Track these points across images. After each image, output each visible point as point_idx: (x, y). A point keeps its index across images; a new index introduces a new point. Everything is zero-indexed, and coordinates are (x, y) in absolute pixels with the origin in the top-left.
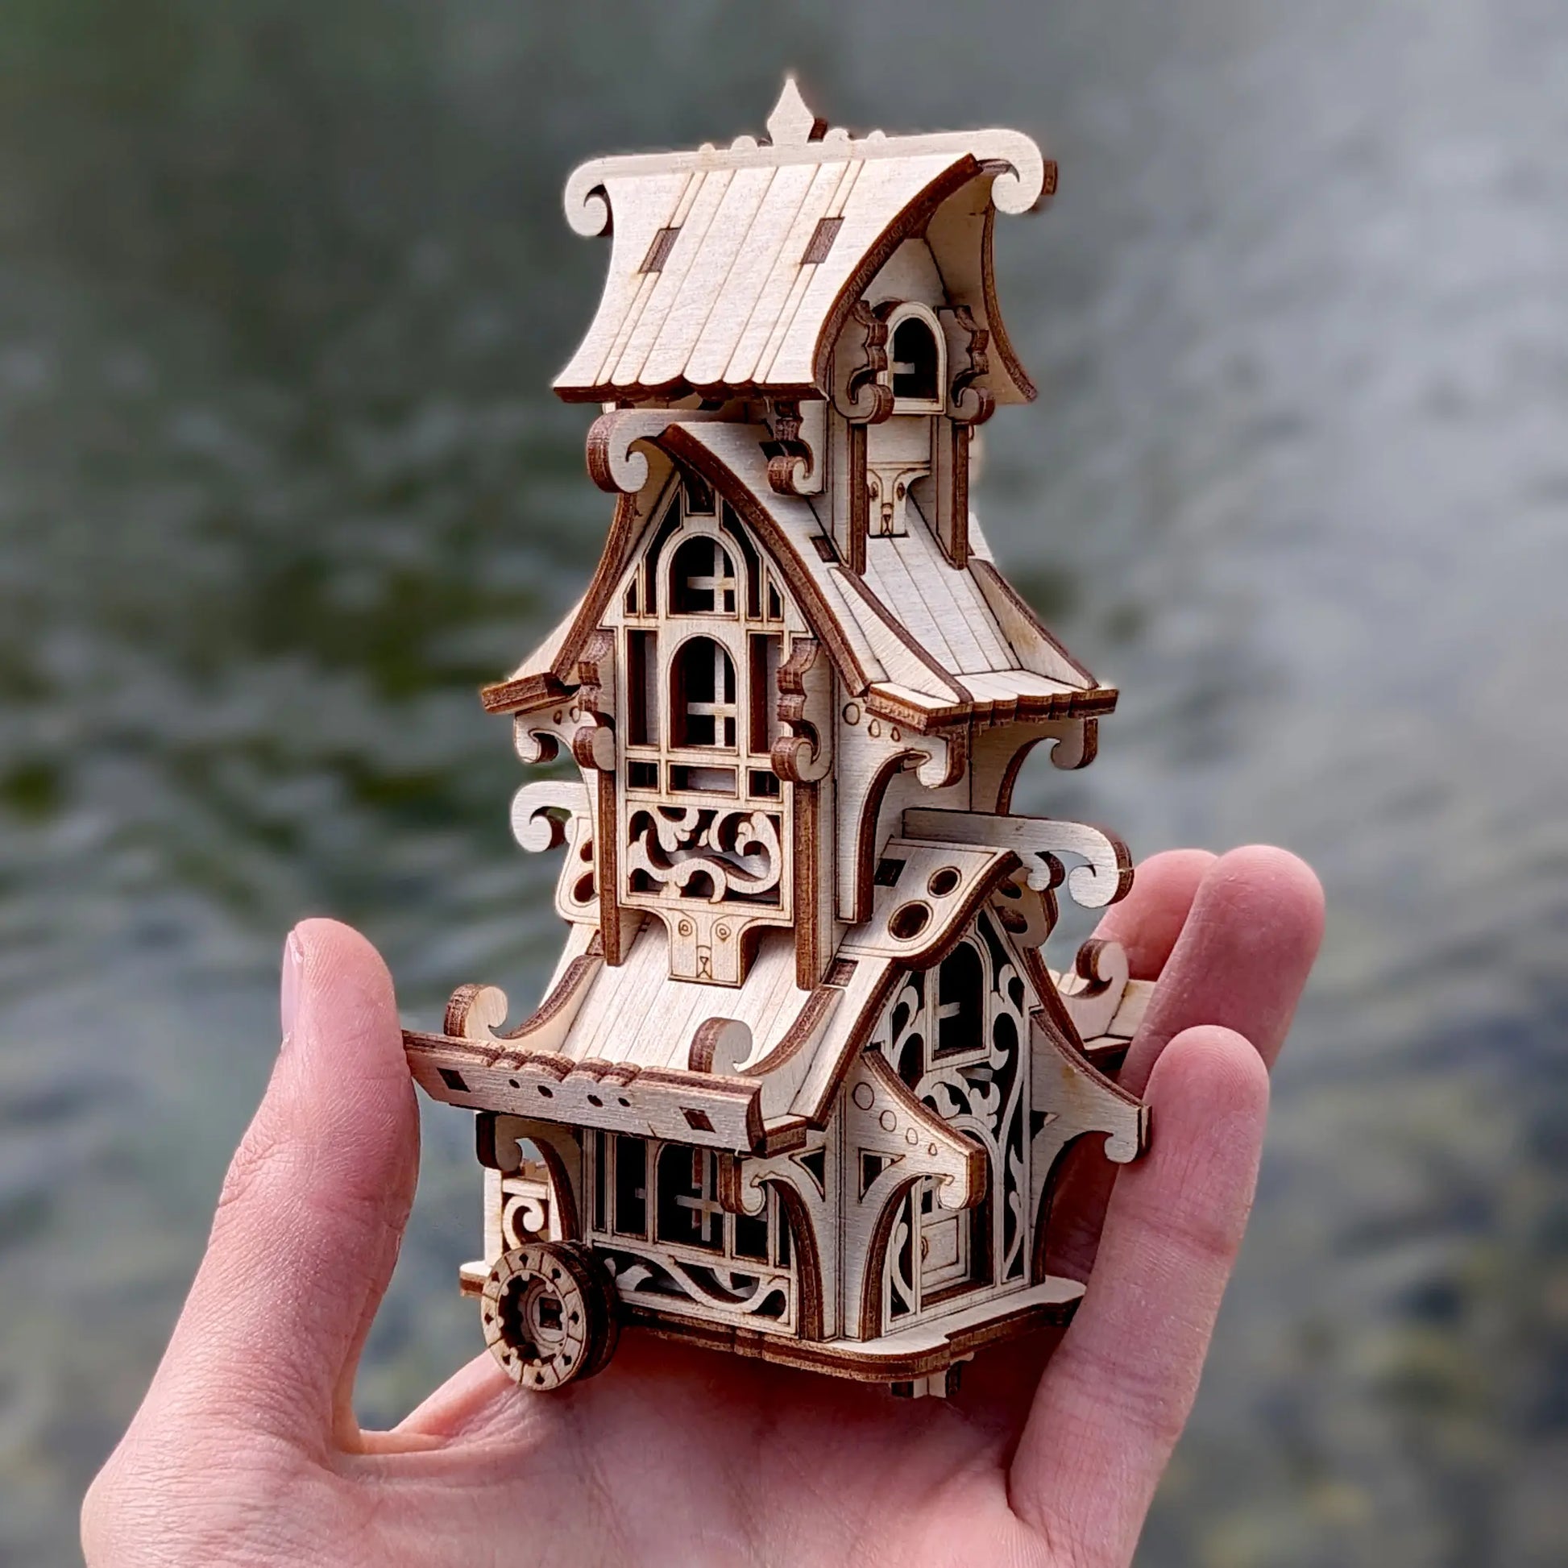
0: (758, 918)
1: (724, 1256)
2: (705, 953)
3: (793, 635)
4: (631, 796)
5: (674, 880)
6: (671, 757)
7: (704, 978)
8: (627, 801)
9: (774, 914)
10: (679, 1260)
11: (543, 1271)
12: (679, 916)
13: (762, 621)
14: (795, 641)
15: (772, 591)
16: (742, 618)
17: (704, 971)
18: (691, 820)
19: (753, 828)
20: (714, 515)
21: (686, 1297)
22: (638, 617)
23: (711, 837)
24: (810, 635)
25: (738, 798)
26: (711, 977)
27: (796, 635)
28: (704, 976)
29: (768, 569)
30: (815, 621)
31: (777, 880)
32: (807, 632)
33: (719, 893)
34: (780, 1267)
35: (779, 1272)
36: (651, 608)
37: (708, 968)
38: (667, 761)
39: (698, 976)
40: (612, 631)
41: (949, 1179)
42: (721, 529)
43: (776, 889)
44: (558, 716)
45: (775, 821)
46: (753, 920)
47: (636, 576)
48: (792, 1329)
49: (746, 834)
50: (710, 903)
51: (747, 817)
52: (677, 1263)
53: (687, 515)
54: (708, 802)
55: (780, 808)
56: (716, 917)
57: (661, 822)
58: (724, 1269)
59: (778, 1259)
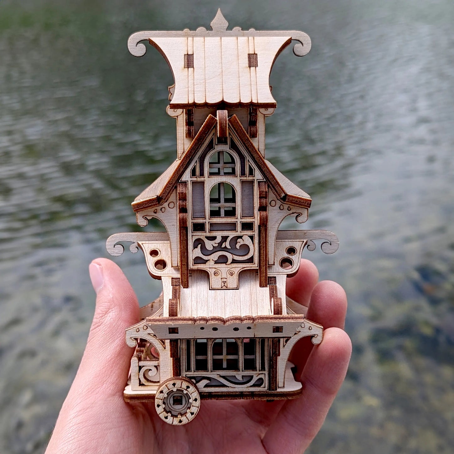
0: (245, 267)
1: (239, 371)
2: (225, 280)
3: (258, 180)
4: (194, 234)
5: (212, 259)
6: (210, 221)
7: (224, 288)
8: (192, 236)
9: (251, 266)
10: (221, 375)
11: (182, 387)
12: (214, 270)
13: (246, 177)
14: (259, 182)
15: (250, 167)
16: (239, 176)
17: (224, 285)
18: (219, 240)
19: (243, 240)
20: (227, 144)
21: (224, 386)
22: (197, 177)
23: (227, 244)
24: (265, 180)
25: (237, 231)
26: (227, 287)
27: (259, 180)
28: (224, 287)
29: (248, 161)
30: (267, 176)
31: (252, 255)
32: (264, 179)
33: (230, 261)
34: (261, 371)
35: (261, 372)
36: (202, 174)
37: (226, 285)
38: (209, 222)
39: (222, 288)
40: (186, 182)
41: (316, 336)
42: (230, 149)
43: (252, 258)
44: (156, 211)
45: (252, 238)
46: (243, 268)
47: (196, 164)
48: (266, 389)
49: (240, 242)
50: (226, 265)
51: (241, 237)
52: (221, 376)
53: (216, 145)
54: (225, 233)
55: (253, 233)
56: (228, 269)
57: (207, 242)
58: (239, 375)
59: (260, 369)
